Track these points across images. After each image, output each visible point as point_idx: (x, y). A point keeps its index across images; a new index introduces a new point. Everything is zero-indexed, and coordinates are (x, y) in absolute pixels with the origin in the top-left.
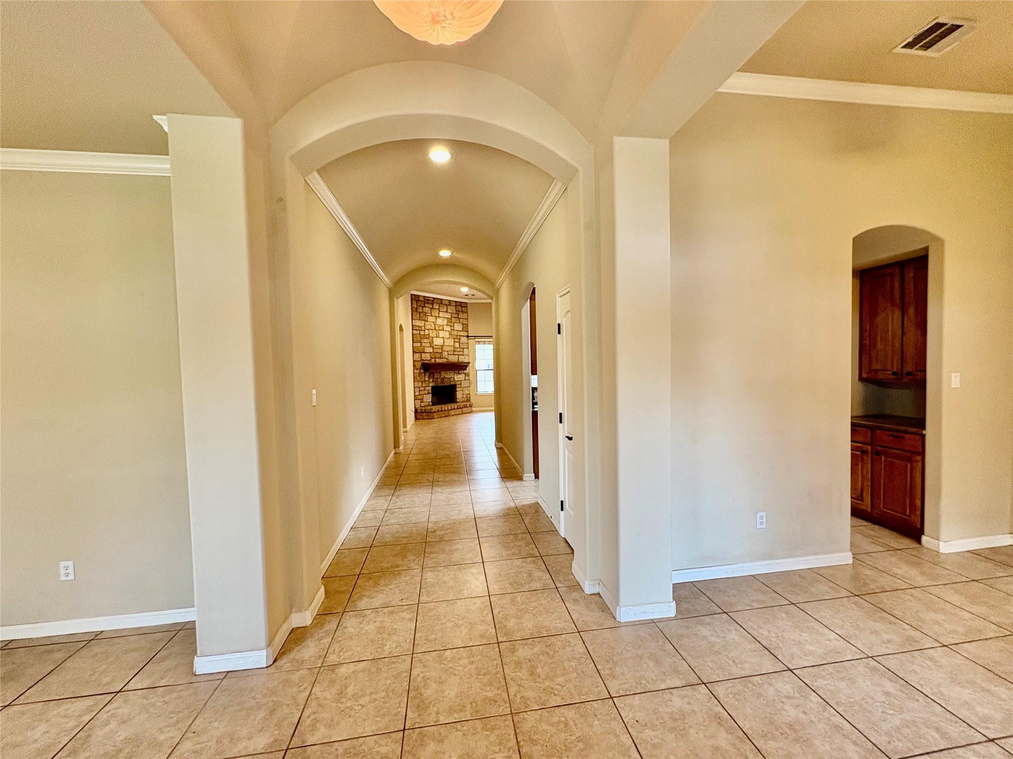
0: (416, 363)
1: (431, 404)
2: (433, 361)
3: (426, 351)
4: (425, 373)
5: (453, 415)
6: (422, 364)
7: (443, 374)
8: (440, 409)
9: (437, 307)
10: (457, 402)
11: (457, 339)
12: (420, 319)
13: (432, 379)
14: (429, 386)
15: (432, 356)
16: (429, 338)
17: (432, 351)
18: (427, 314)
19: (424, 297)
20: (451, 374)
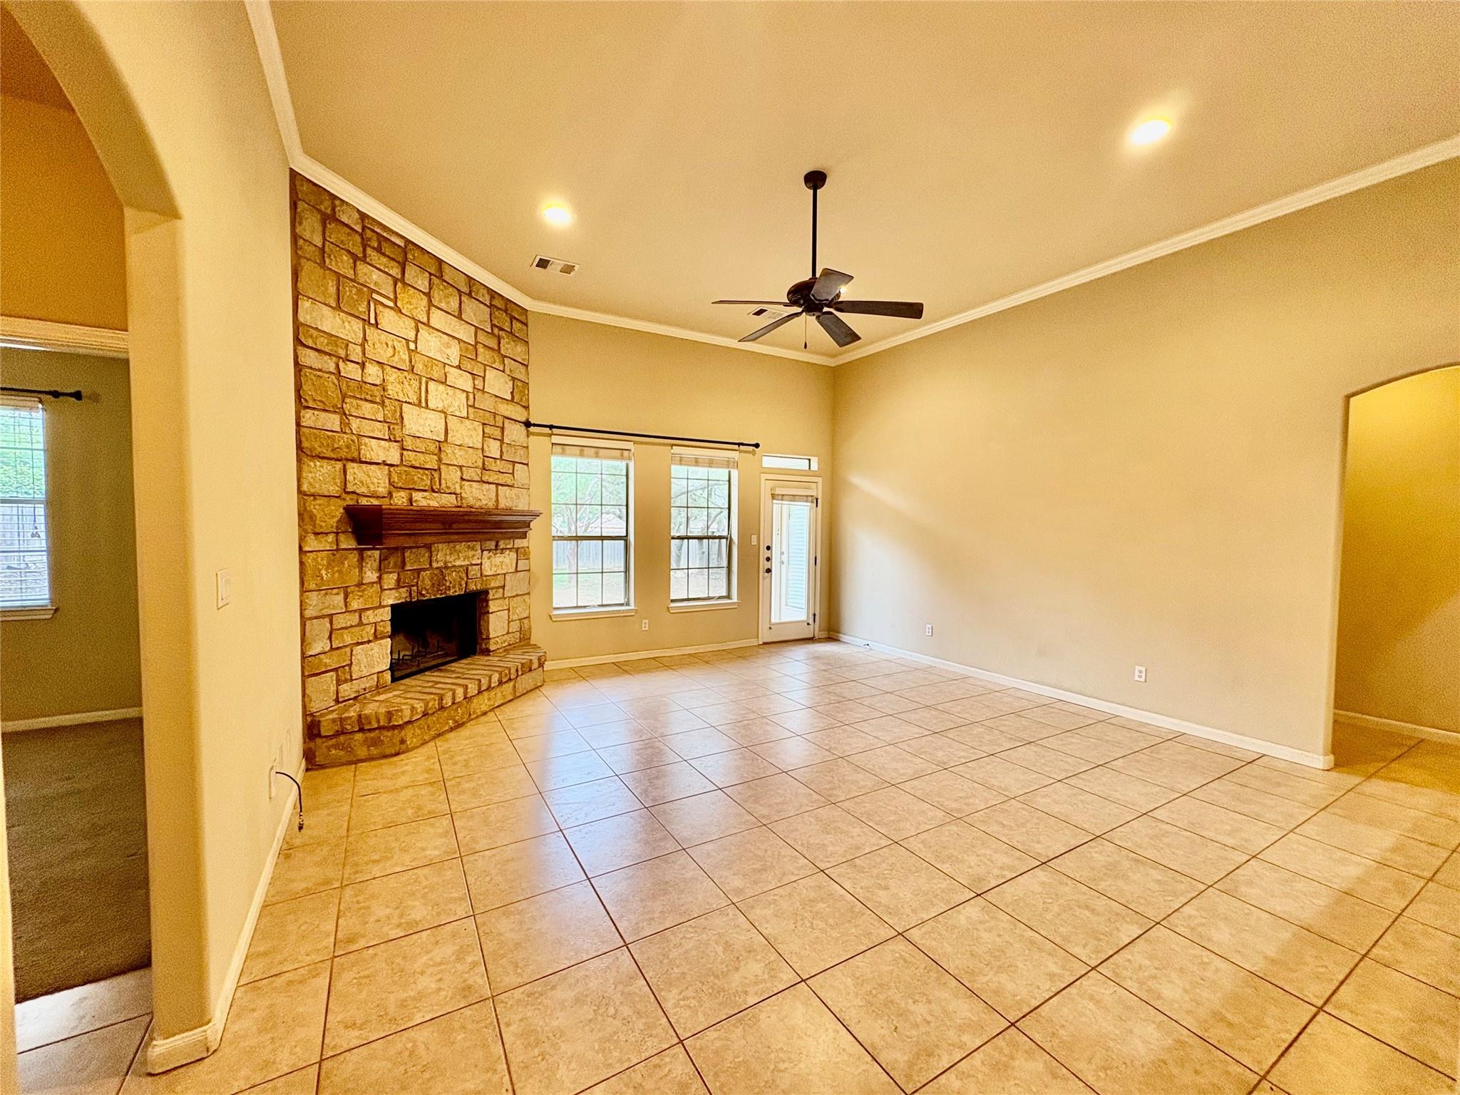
0: (315, 507)
1: (388, 676)
2: (400, 499)
3: (367, 455)
4: (361, 551)
5: (485, 714)
6: (348, 510)
7: (444, 555)
8: (434, 704)
9: (422, 284)
10: (487, 652)
11: (493, 425)
12: (338, 308)
13: (395, 576)
14: (381, 606)
15: (395, 478)
16: (383, 404)
17: (396, 461)
18: (375, 296)
19: (363, 216)
20: (471, 553)
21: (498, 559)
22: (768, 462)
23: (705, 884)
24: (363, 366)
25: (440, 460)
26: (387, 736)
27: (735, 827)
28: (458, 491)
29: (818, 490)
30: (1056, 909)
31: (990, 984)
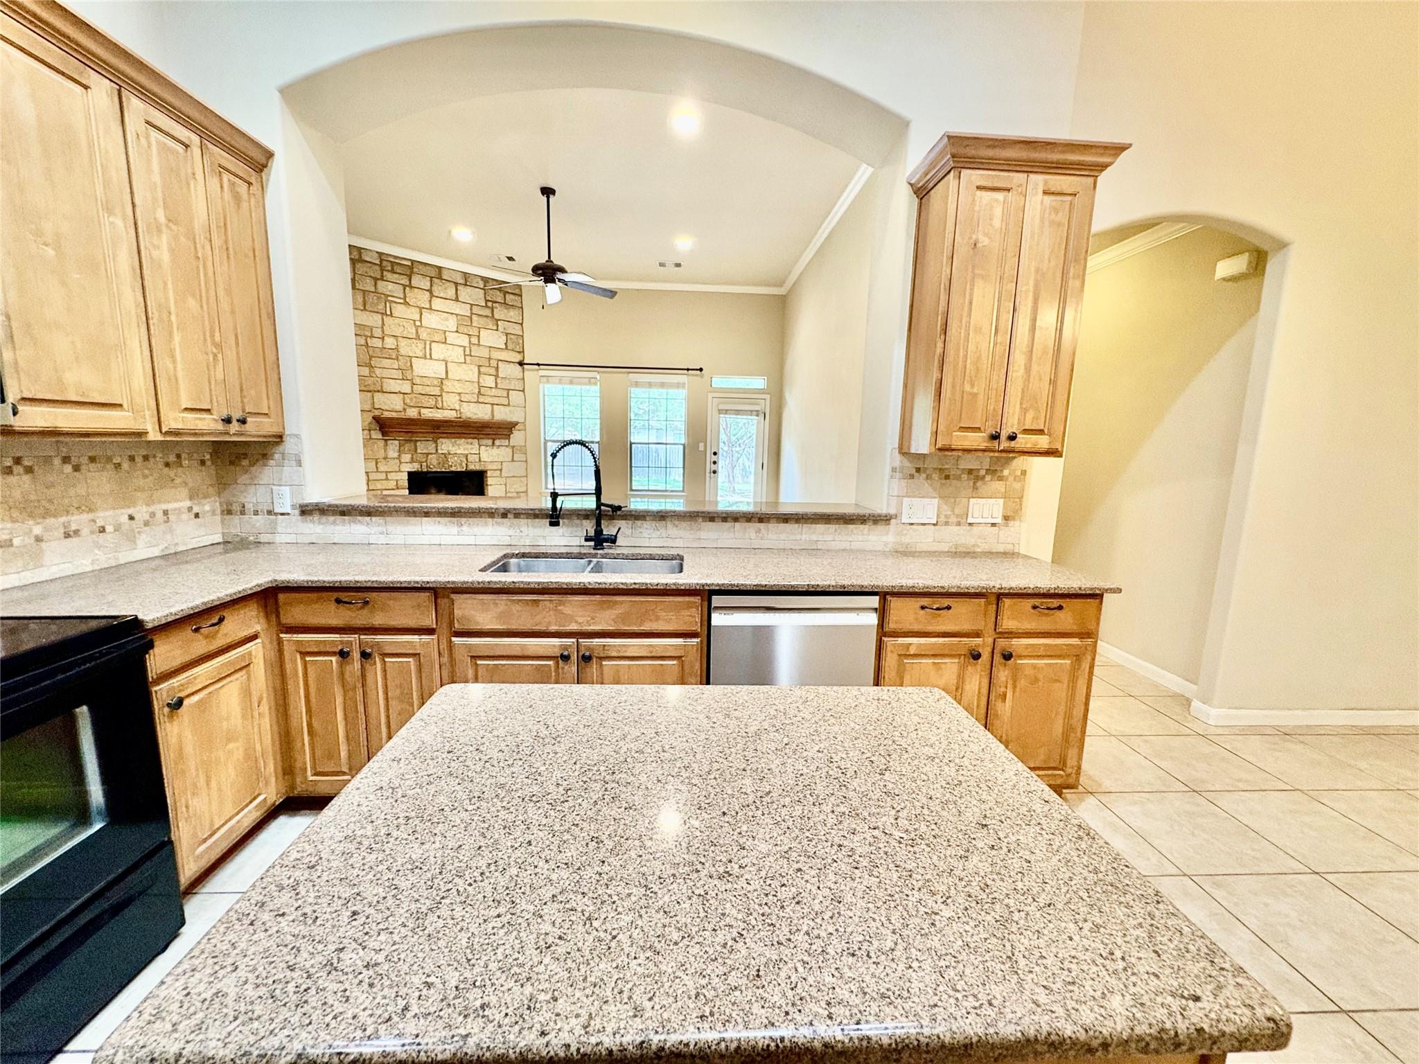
2: (412, 413)
3: (388, 388)
4: (384, 440)
6: (374, 418)
7: (446, 445)
9: (426, 284)
11: (489, 365)
12: (365, 309)
13: (410, 456)
14: (400, 471)
15: (408, 401)
16: (397, 359)
17: (409, 391)
18: (390, 298)
19: (380, 254)
20: (470, 446)
21: (495, 451)
22: (718, 382)
24: (383, 339)
25: (442, 390)
28: (458, 408)
29: (766, 404)
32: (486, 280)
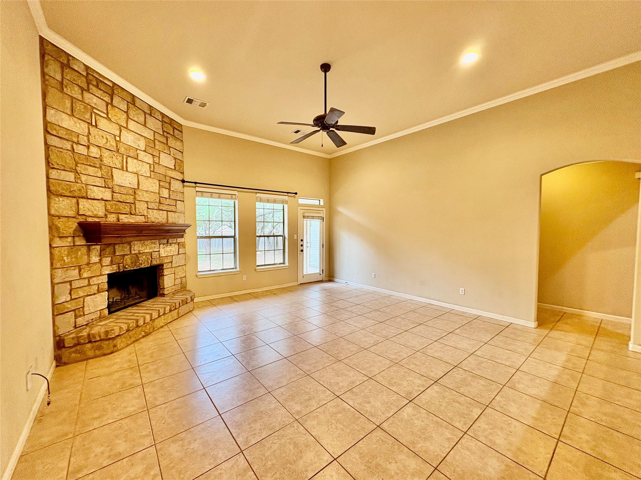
0: (60, 223)
1: (106, 312)
2: (112, 219)
3: (91, 195)
4: (89, 246)
5: (162, 327)
6: (80, 224)
7: (138, 247)
8: (133, 324)
9: (123, 107)
10: (163, 295)
11: (165, 181)
12: (72, 115)
13: (109, 259)
14: (101, 275)
15: (109, 207)
16: (100, 168)
17: (109, 198)
18: (95, 110)
19: (87, 68)
20: (153, 246)
21: (169, 248)
22: (301, 201)
23: (281, 410)
24: (88, 147)
25: (135, 198)
26: (105, 344)
27: (294, 378)
28: (146, 214)
29: (323, 214)
30: (444, 404)
31: (422, 448)
32: (163, 115)
